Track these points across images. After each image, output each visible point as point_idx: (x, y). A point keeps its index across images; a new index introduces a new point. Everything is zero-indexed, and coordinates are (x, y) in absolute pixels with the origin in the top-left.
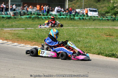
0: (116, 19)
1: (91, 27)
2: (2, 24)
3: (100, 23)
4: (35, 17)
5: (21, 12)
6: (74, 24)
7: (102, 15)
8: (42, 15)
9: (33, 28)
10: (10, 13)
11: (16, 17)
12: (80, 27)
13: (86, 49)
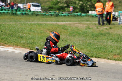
0: (60, 14)
1: (34, 22)
3: (43, 19)
6: (17, 19)
7: (45, 10)
12: (22, 23)
13: (29, 45)
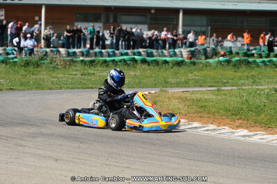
2: (164, 78)
4: (240, 60)
5: (208, 49)
8: (255, 55)
9: (235, 88)
10: (181, 52)
11: (196, 61)
